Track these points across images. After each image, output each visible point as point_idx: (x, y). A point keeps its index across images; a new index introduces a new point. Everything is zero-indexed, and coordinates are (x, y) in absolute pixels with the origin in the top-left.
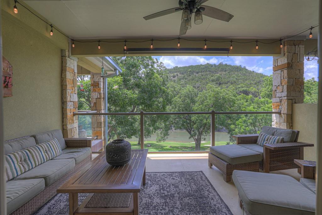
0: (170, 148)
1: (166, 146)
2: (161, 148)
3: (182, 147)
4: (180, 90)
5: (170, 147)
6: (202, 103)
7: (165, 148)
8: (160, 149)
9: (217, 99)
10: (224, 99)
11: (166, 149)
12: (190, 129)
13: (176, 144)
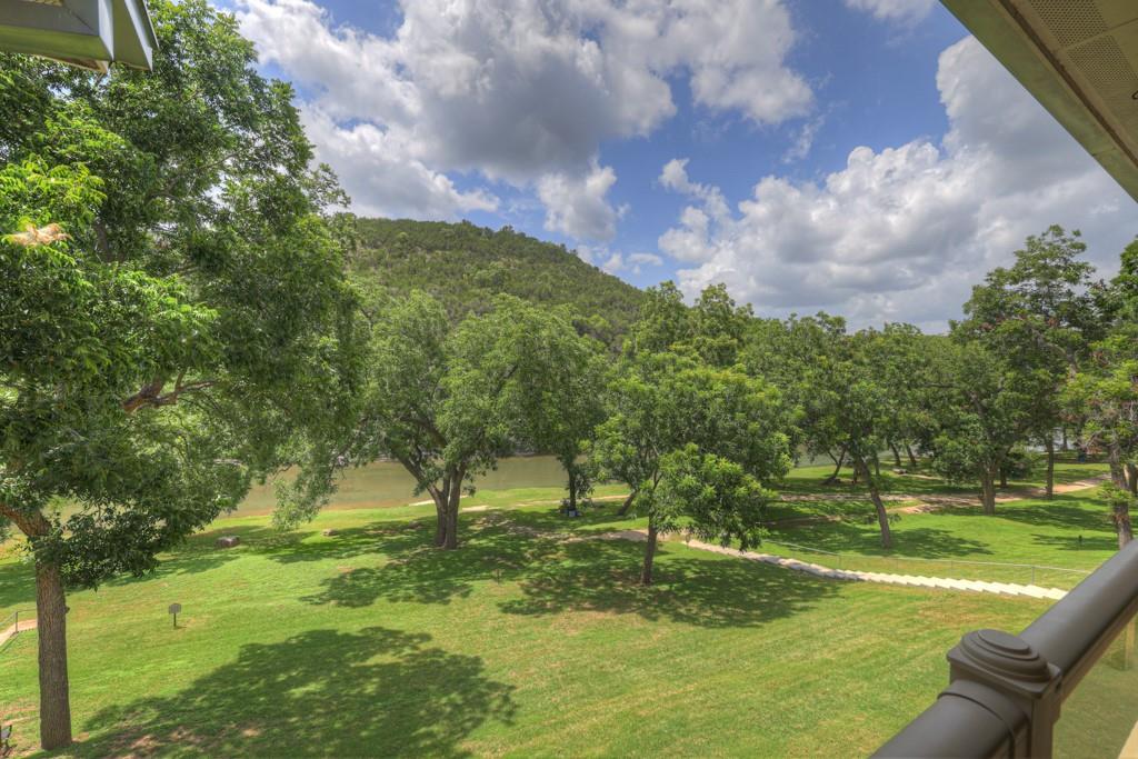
0: (331, 539)
1: (312, 534)
2: (290, 546)
3: (380, 528)
4: (382, 304)
5: (332, 534)
6: (475, 359)
7: (307, 541)
8: (284, 552)
9: (527, 346)
10: (554, 347)
11: (315, 545)
12: (414, 458)
13: (353, 517)
